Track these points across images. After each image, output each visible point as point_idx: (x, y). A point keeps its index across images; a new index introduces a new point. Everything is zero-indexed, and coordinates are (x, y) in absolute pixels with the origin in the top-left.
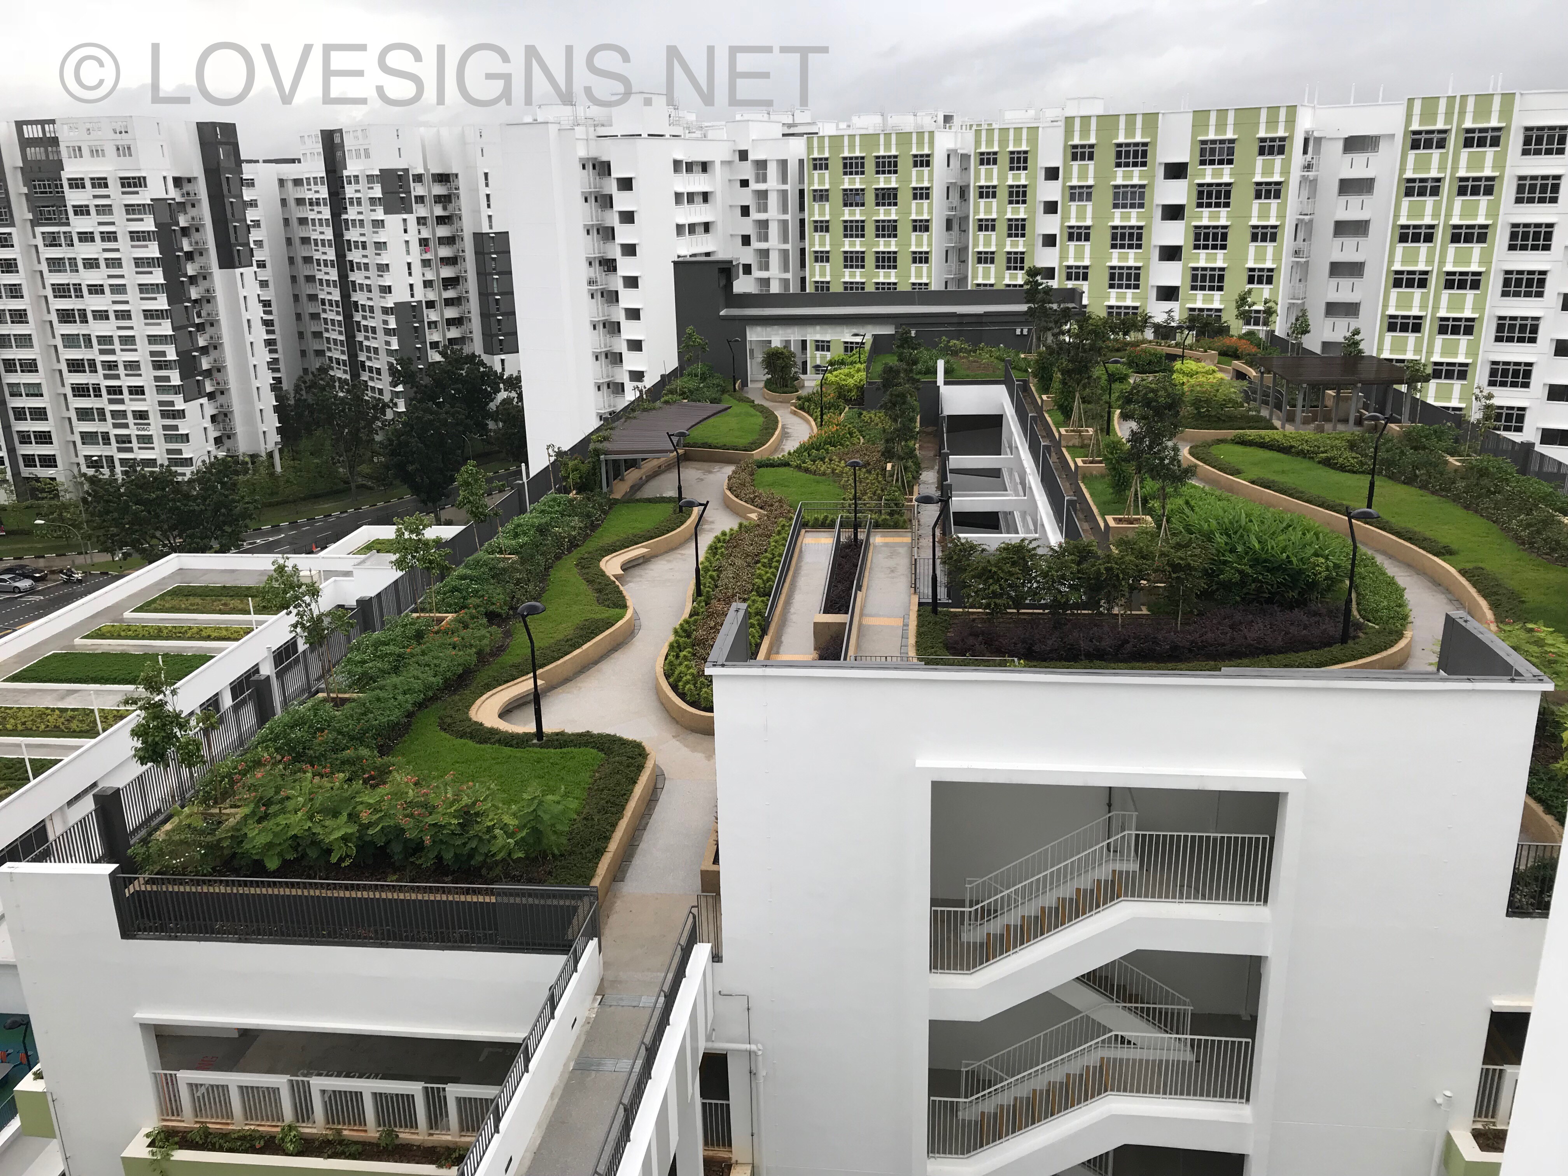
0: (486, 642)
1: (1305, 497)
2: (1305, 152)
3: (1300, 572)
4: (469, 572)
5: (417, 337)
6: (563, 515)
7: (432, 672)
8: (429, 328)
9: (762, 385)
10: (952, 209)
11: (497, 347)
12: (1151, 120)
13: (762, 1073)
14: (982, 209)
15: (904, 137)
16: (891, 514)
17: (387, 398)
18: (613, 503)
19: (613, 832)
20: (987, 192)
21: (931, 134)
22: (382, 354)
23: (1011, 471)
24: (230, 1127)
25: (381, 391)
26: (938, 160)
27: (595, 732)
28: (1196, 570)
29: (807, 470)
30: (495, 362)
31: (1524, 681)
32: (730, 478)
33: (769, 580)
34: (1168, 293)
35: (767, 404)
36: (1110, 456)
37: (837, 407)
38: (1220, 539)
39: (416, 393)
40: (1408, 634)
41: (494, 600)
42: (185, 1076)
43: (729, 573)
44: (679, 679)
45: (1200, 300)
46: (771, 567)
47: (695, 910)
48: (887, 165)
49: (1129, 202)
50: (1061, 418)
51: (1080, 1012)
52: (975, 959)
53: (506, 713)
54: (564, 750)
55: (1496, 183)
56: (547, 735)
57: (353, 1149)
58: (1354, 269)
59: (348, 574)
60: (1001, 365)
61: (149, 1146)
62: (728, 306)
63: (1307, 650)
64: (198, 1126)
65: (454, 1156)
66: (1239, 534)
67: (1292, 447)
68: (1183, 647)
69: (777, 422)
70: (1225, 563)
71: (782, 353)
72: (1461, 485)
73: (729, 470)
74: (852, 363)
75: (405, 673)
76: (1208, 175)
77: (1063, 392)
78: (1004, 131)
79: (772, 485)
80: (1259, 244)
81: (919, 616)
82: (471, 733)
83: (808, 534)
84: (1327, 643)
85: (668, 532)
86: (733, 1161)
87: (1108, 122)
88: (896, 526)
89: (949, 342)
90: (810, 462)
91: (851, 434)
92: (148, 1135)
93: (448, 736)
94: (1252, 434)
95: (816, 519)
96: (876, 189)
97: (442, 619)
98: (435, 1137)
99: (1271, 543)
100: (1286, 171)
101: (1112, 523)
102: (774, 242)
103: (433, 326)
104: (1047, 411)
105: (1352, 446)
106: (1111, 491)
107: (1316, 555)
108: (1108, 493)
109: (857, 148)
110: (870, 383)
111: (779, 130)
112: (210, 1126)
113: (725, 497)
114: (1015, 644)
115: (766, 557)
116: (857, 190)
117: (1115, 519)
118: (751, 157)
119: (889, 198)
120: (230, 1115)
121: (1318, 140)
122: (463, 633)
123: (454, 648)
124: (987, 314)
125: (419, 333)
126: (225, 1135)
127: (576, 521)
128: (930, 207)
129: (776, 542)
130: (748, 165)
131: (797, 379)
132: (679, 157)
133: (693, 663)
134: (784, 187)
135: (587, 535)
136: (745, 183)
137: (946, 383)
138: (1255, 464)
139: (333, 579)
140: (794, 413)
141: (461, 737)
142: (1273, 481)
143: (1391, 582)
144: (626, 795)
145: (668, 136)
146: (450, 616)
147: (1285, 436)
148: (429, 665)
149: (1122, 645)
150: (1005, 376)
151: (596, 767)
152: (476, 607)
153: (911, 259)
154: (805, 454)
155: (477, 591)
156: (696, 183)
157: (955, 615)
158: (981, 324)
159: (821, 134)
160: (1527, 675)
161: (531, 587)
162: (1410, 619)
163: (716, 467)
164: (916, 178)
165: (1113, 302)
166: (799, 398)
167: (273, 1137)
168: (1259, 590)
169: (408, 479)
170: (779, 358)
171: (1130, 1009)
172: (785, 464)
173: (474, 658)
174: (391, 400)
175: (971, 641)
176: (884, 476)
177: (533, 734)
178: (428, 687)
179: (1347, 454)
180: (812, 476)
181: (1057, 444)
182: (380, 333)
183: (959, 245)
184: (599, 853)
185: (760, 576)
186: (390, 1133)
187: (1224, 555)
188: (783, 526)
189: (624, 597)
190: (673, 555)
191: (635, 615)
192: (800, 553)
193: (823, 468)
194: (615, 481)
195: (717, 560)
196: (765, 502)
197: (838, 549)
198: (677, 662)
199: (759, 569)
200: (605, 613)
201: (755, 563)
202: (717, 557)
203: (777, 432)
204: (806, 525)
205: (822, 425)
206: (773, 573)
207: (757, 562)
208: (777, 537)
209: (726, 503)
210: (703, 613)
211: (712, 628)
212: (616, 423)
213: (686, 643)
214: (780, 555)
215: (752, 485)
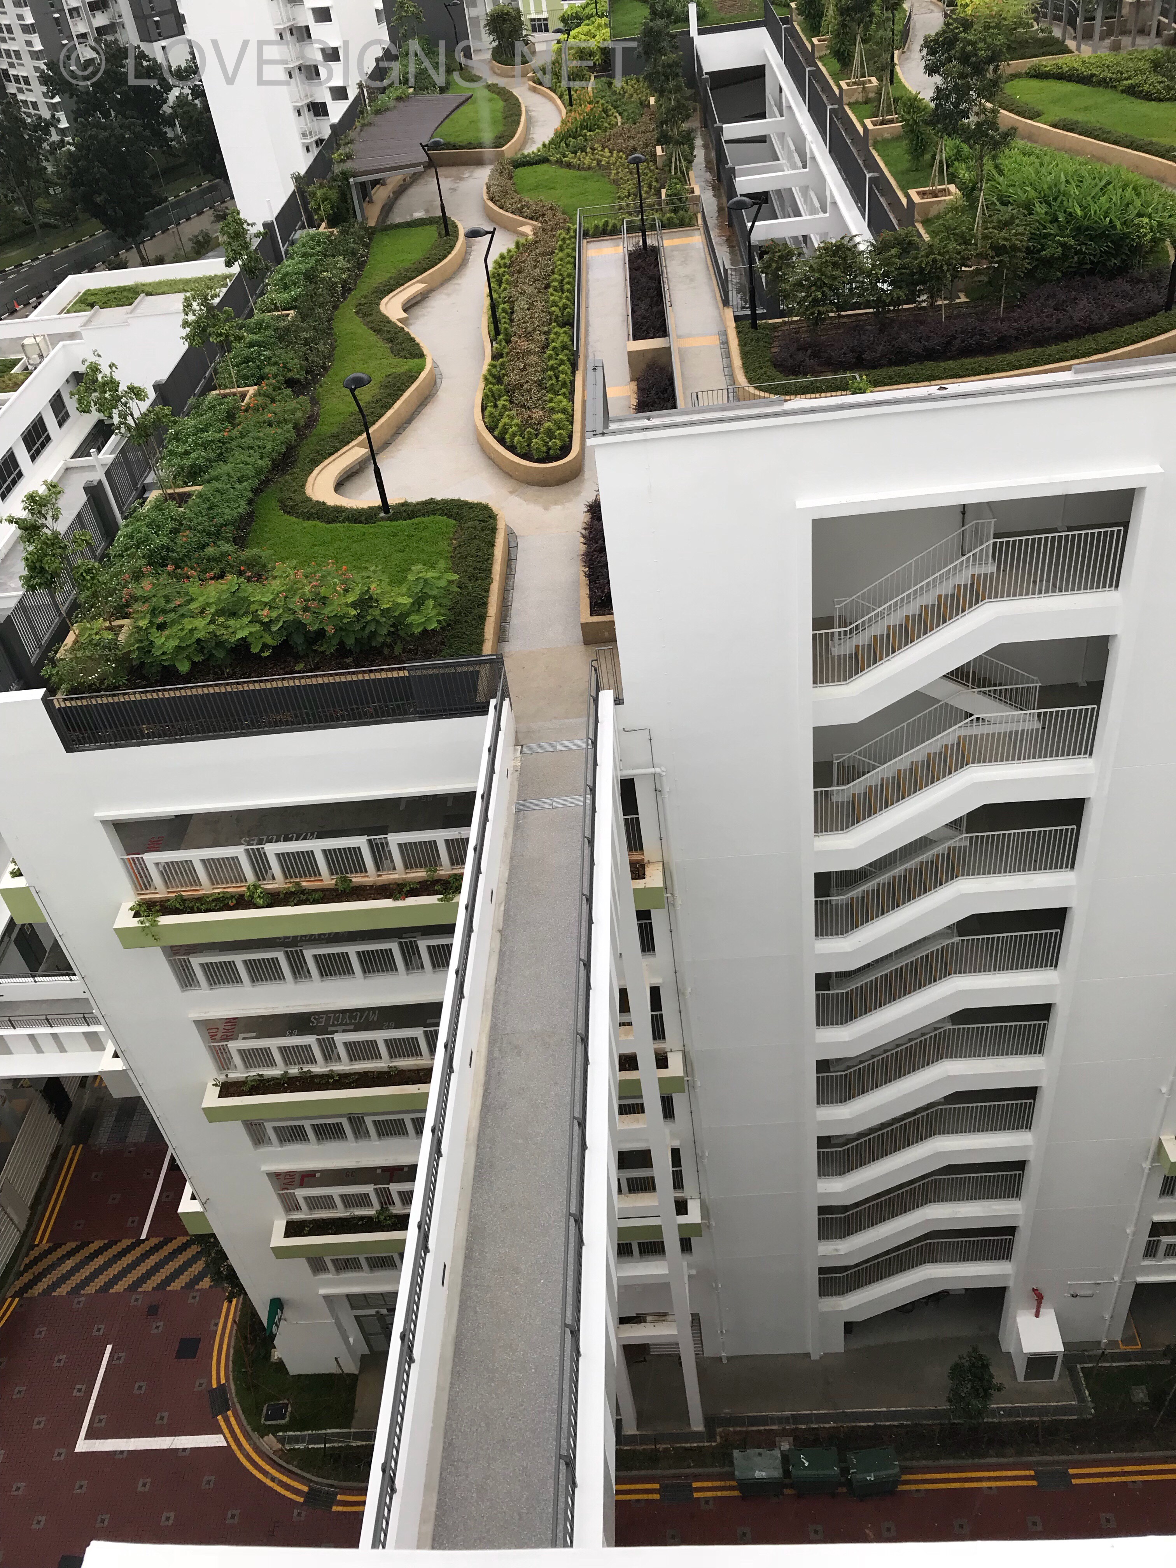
0: (299, 414)
1: (1113, 138)
3: (1125, 236)
4: (255, 337)
5: (61, 31)
6: (326, 256)
7: (257, 455)
8: (72, 17)
9: (488, 56)
11: (154, 32)
13: (666, 789)
16: (675, 211)
17: (46, 114)
18: (372, 233)
19: (488, 597)
22: (26, 58)
23: (782, 136)
24: (200, 892)
25: (35, 105)
27: (439, 498)
28: (1020, 250)
29: (569, 165)
30: (155, 50)
32: (489, 187)
33: (565, 307)
35: (502, 82)
36: (908, 117)
38: (1040, 209)
39: (77, 103)
41: (289, 366)
42: (151, 858)
43: (522, 303)
44: (505, 431)
46: (563, 291)
47: (595, 664)
50: (838, 66)
51: (940, 701)
52: (851, 671)
53: (339, 486)
54: (416, 520)
56: (393, 507)
57: (316, 896)
59: (73, 336)
61: (135, 916)
63: (1133, 322)
64: (174, 895)
65: (405, 890)
66: (1059, 200)
67: (1093, 75)
68: (1011, 336)
69: (519, 106)
70: (1046, 236)
71: (508, 14)
73: (483, 175)
74: (589, 17)
75: (231, 459)
77: (838, 35)
79: (537, 187)
81: (739, 333)
82: (317, 514)
83: (591, 245)
84: (1151, 312)
85: (440, 260)
86: (646, 861)
88: (682, 224)
90: (571, 155)
91: (605, 111)
92: (131, 909)
93: (293, 519)
94: (1047, 62)
95: (597, 227)
97: (243, 396)
98: (384, 877)
99: (1094, 208)
101: (916, 199)
103: (75, 14)
104: (820, 58)
105: (1156, 66)
106: (907, 157)
107: (1140, 215)
108: (905, 162)
112: (183, 894)
113: (486, 208)
114: (845, 353)
115: (555, 280)
117: (918, 193)
120: (197, 882)
122: (273, 407)
123: (270, 425)
125: (61, 25)
126: (200, 899)
127: (341, 262)
129: (561, 260)
131: (527, 43)
133: (514, 412)
135: (357, 276)
137: (701, 32)
138: (1055, 102)
139: (61, 343)
140: (534, 90)
141: (308, 519)
142: (1077, 122)
144: (489, 559)
146: (252, 390)
147: (1084, 62)
148: (252, 448)
149: (949, 343)
150: (765, 15)
151: (451, 535)
152: (275, 376)
154: (563, 144)
155: (270, 358)
157: (775, 327)
161: (320, 346)
163: (466, 172)
167: (241, 896)
168: (1081, 263)
169: (98, 212)
170: (505, 20)
171: (985, 693)
172: (541, 160)
173: (293, 435)
174: (53, 116)
175: (800, 356)
176: (655, 162)
177: (379, 507)
178: (259, 471)
179: (1154, 78)
180: (578, 173)
181: (839, 101)
182: (17, 31)
184: (482, 618)
185: (555, 304)
186: (345, 880)
187: (1045, 228)
188: (564, 240)
189: (418, 344)
190: (450, 287)
191: (435, 366)
192: (587, 268)
193: (587, 161)
194: (365, 205)
195: (505, 289)
196: (535, 211)
197: (629, 260)
198: (497, 413)
199: (552, 295)
200: (404, 366)
201: (546, 288)
202: (504, 286)
203: (523, 119)
204: (586, 234)
205: (571, 104)
206: (567, 298)
207: (547, 286)
208: (561, 254)
209: (490, 216)
210: (508, 354)
211: (522, 370)
212: (352, 134)
213: (499, 390)
214: (569, 275)
215: (515, 192)
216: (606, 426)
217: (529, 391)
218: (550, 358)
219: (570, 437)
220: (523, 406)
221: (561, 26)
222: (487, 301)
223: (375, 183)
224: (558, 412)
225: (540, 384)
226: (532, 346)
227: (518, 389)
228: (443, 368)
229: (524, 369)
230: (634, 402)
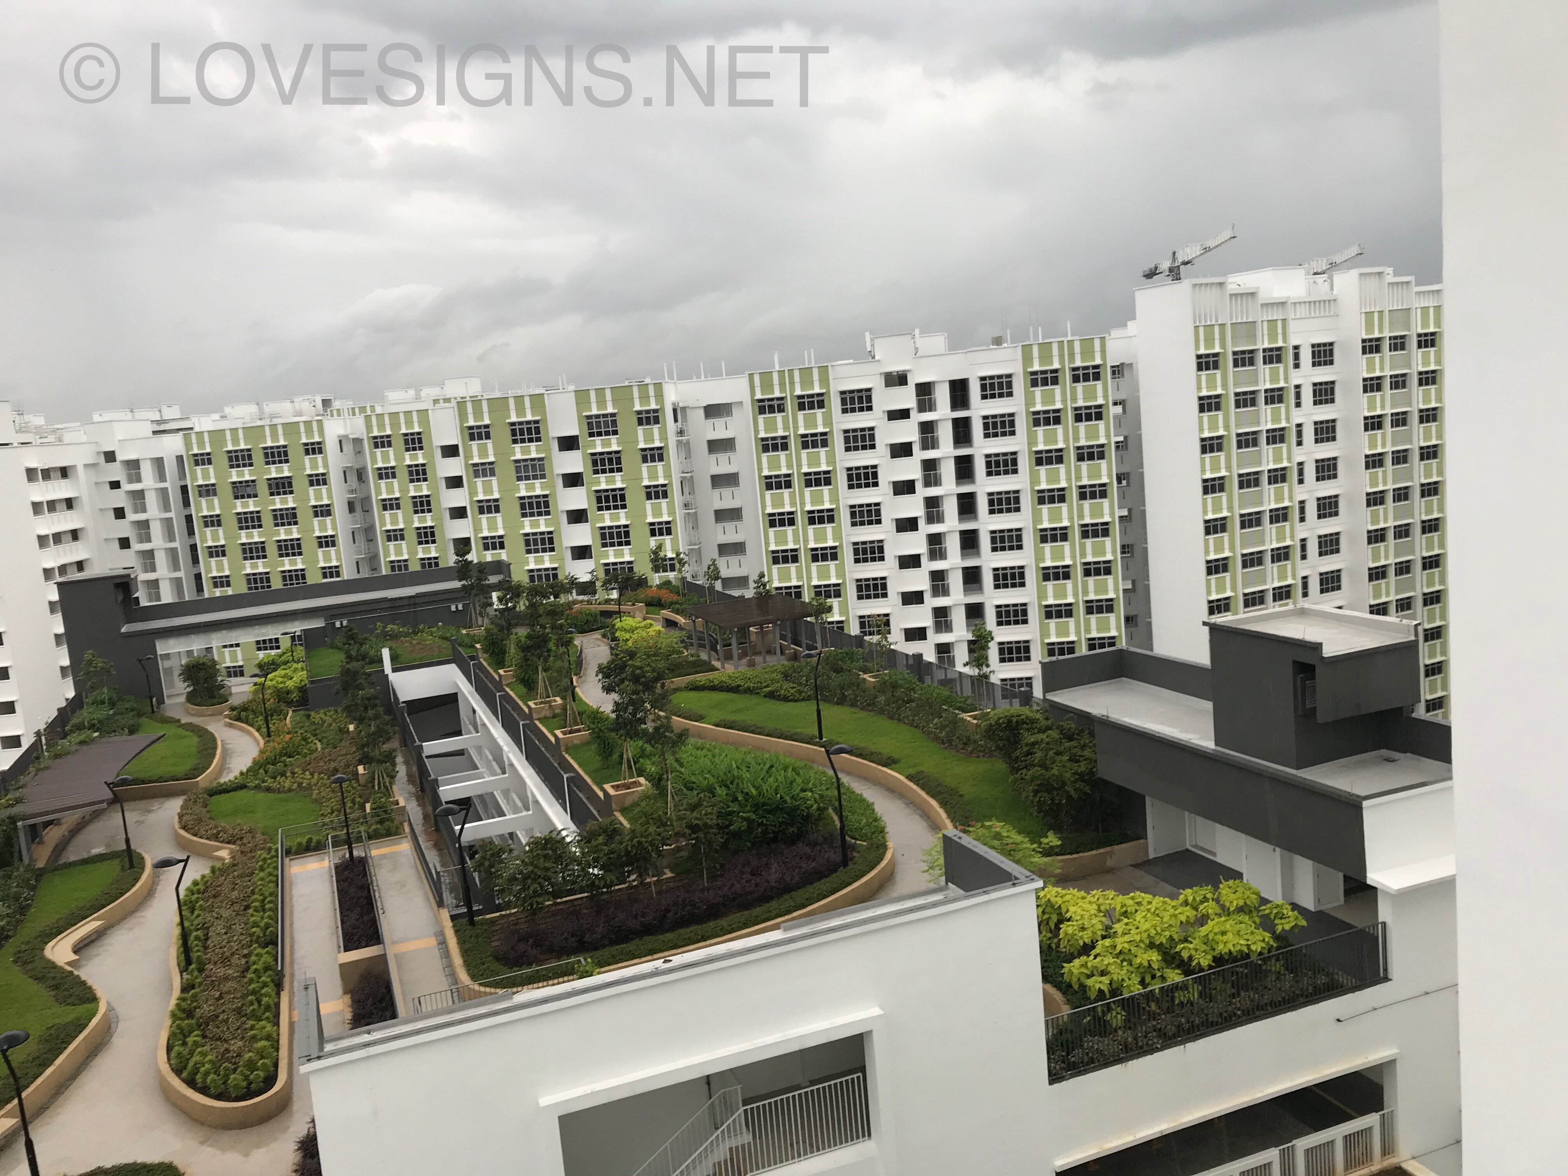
1: (766, 732)
2: (676, 420)
3: (797, 808)
9: (182, 699)
10: (352, 492)
12: (538, 401)
14: (384, 490)
15: (291, 428)
16: (381, 822)
18: (40, 874)
20: (386, 473)
21: (320, 422)
23: (479, 749)
26: (331, 446)
27: (108, 1165)
28: (712, 827)
29: (268, 790)
31: (1022, 884)
32: (181, 816)
33: (267, 926)
34: (581, 553)
35: (196, 720)
36: (592, 726)
37: (280, 712)
38: (721, 792)
40: (890, 844)
43: (218, 928)
44: (196, 1071)
45: (612, 556)
46: (264, 911)
48: (278, 455)
49: (531, 474)
50: (524, 690)
55: (829, 437)
58: (734, 514)
60: (446, 644)
62: (129, 621)
63: (820, 879)
66: (735, 783)
67: (739, 686)
68: (718, 904)
69: (214, 740)
70: (731, 813)
71: (204, 664)
72: (882, 699)
73: (174, 805)
74: (285, 663)
76: (599, 445)
77: (521, 667)
78: (394, 415)
79: (233, 813)
80: (654, 501)
81: (456, 931)
83: (294, 862)
84: (832, 869)
85: (122, 894)
87: (498, 405)
88: (389, 834)
89: (385, 627)
90: (270, 780)
91: (305, 739)
94: (701, 678)
95: (300, 844)
96: (268, 479)
99: (765, 787)
100: (664, 437)
101: (612, 792)
102: (158, 541)
104: (507, 685)
105: (786, 676)
106: (598, 758)
107: (803, 790)
108: (597, 762)
109: (242, 441)
110: (312, 682)
111: (150, 428)
113: (178, 837)
114: (566, 939)
115: (256, 900)
116: (247, 482)
117: (613, 787)
118: (120, 457)
119: (284, 487)
121: (684, 409)
124: (418, 596)
128: (329, 492)
129: (262, 879)
130: (116, 467)
131: (222, 687)
132: (32, 465)
133: (207, 1048)
134: (163, 485)
135: (19, 922)
136: (115, 485)
137: (394, 670)
138: (713, 707)
140: (230, 726)
142: (734, 722)
143: (861, 800)
145: (15, 445)
147: (730, 676)
149: (664, 916)
150: (454, 655)
153: (316, 545)
154: (262, 771)
156: (59, 490)
157: (493, 922)
158: (415, 605)
159: (197, 429)
160: (1022, 878)
162: (887, 830)
163: (155, 804)
164: (310, 465)
165: (532, 566)
166: (233, 709)
168: (764, 832)
170: (200, 669)
172: (242, 787)
175: (522, 947)
176: (357, 780)
179: (786, 685)
180: (277, 796)
181: (529, 717)
183: (366, 526)
185: (256, 925)
187: (728, 807)
188: (264, 859)
189: (90, 988)
190: (131, 922)
191: (110, 1009)
192: (291, 885)
193: (287, 784)
194: (34, 846)
195: (198, 916)
196: (233, 836)
197: (336, 873)
198: (186, 1052)
199: (252, 915)
200: (69, 1014)
201: (245, 910)
202: (196, 912)
203: (219, 752)
204: (288, 852)
205: (269, 735)
206: (270, 917)
207: (247, 907)
208: (262, 874)
209: (181, 844)
210: (200, 984)
211: (218, 999)
212: (23, 780)
213: (189, 1025)
214: (271, 894)
215: (210, 818)
216: (321, 1048)
217: (226, 1021)
218: (251, 981)
219: (276, 1065)
220: (219, 1039)
221: (257, 671)
222: (177, 931)
223: (47, 824)
224: (261, 1039)
225: (239, 1012)
226: (230, 972)
227: (213, 1021)
228: (120, 1010)
229: (221, 997)
230: (349, 1016)
